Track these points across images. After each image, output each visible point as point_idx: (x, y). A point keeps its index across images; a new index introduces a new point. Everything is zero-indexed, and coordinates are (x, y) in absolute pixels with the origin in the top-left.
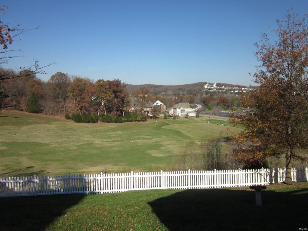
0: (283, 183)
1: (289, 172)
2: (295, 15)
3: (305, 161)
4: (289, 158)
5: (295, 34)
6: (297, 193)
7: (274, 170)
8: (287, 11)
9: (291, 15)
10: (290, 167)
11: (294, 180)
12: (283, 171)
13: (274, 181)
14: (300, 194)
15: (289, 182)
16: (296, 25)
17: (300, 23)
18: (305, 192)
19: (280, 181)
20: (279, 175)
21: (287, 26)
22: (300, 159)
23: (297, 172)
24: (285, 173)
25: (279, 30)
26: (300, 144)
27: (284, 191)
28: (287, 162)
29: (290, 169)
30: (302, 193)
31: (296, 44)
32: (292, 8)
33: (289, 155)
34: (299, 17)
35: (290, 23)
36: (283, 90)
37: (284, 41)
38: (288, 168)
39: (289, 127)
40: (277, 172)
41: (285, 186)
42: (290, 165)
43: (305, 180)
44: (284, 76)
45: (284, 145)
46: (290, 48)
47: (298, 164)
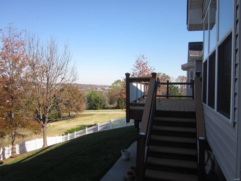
0: (10, 158)
1: (14, 147)
2: (14, 29)
3: (25, 137)
4: (14, 137)
5: (15, 43)
6: (25, 161)
7: (2, 149)
8: (8, 24)
9: (11, 28)
10: (15, 144)
11: (18, 152)
12: (9, 148)
13: (2, 158)
14: (27, 161)
15: (15, 156)
16: (15, 36)
17: (18, 35)
18: (30, 158)
19: (7, 156)
20: (6, 152)
21: (9, 35)
22: (21, 136)
23: (20, 146)
24: (10, 150)
25: (2, 37)
26: (21, 124)
27: (15, 162)
28: (12, 140)
29: (15, 145)
30: (28, 159)
31: (16, 50)
32: (12, 23)
33: (14, 135)
34: (18, 31)
35: (10, 34)
36: (7, 84)
37: (6, 46)
38: (13, 145)
39: (12, 113)
40: (4, 150)
41: (13, 159)
42: (15, 142)
43: (25, 151)
44: (7, 73)
45: (10, 127)
46: (11, 52)
47: (18, 140)
